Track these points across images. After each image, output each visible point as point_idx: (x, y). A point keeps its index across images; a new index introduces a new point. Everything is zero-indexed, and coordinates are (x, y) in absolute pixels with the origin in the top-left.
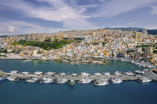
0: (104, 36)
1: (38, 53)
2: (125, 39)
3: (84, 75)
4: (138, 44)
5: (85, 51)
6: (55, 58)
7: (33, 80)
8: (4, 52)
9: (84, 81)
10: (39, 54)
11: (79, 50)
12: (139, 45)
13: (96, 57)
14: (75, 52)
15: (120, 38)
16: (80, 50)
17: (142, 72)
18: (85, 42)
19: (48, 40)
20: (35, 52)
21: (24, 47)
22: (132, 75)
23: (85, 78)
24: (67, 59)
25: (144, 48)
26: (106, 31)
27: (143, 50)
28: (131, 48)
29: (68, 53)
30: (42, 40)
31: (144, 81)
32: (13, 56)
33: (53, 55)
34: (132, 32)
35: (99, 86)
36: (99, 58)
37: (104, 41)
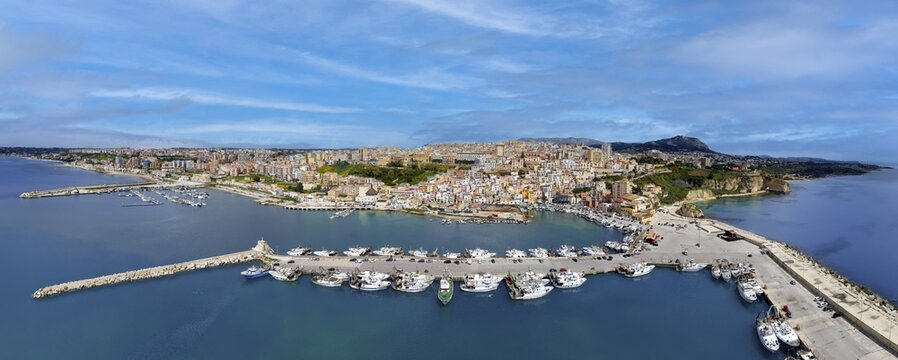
0: (522, 157)
1: (368, 194)
2: (569, 163)
3: (477, 258)
4: (596, 173)
5: (480, 190)
6: (408, 207)
7: (333, 280)
8: (296, 190)
9: (480, 283)
10: (372, 197)
11: (465, 186)
12: (598, 176)
13: (506, 203)
14: (456, 191)
15: (557, 162)
16: (468, 188)
17: (623, 247)
18: (478, 169)
19: (396, 164)
20: (363, 190)
21: (342, 179)
22: (604, 258)
23: (483, 274)
24: (435, 209)
25: (610, 182)
26: (524, 145)
27: (609, 187)
28: (582, 182)
29: (439, 195)
30: (383, 162)
31: (636, 274)
32: (312, 202)
33: (403, 198)
34: (579, 148)
35: (527, 300)
36: (513, 206)
37: (521, 167)
